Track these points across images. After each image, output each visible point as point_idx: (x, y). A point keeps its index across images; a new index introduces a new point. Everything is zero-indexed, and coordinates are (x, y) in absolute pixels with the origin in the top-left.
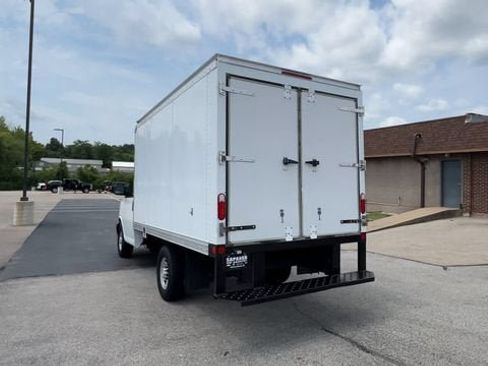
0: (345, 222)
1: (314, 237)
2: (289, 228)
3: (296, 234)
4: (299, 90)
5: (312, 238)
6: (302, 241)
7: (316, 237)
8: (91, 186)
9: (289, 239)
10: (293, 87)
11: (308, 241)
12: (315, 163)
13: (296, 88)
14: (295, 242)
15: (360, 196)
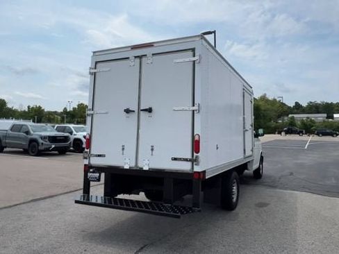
0: (175, 159)
1: (146, 168)
2: (127, 159)
3: (133, 165)
4: (140, 57)
5: (145, 169)
6: (136, 170)
7: (147, 169)
8: (304, 131)
9: (127, 167)
10: (135, 57)
11: (141, 170)
12: (150, 110)
13: (138, 57)
14: (130, 170)
15: (193, 137)
